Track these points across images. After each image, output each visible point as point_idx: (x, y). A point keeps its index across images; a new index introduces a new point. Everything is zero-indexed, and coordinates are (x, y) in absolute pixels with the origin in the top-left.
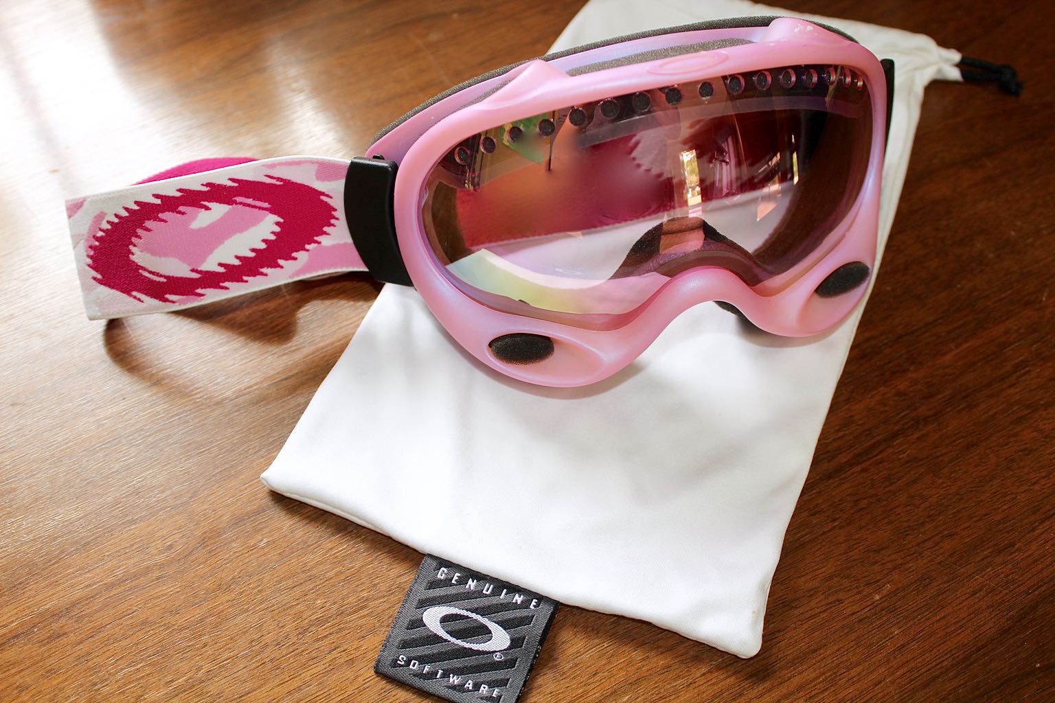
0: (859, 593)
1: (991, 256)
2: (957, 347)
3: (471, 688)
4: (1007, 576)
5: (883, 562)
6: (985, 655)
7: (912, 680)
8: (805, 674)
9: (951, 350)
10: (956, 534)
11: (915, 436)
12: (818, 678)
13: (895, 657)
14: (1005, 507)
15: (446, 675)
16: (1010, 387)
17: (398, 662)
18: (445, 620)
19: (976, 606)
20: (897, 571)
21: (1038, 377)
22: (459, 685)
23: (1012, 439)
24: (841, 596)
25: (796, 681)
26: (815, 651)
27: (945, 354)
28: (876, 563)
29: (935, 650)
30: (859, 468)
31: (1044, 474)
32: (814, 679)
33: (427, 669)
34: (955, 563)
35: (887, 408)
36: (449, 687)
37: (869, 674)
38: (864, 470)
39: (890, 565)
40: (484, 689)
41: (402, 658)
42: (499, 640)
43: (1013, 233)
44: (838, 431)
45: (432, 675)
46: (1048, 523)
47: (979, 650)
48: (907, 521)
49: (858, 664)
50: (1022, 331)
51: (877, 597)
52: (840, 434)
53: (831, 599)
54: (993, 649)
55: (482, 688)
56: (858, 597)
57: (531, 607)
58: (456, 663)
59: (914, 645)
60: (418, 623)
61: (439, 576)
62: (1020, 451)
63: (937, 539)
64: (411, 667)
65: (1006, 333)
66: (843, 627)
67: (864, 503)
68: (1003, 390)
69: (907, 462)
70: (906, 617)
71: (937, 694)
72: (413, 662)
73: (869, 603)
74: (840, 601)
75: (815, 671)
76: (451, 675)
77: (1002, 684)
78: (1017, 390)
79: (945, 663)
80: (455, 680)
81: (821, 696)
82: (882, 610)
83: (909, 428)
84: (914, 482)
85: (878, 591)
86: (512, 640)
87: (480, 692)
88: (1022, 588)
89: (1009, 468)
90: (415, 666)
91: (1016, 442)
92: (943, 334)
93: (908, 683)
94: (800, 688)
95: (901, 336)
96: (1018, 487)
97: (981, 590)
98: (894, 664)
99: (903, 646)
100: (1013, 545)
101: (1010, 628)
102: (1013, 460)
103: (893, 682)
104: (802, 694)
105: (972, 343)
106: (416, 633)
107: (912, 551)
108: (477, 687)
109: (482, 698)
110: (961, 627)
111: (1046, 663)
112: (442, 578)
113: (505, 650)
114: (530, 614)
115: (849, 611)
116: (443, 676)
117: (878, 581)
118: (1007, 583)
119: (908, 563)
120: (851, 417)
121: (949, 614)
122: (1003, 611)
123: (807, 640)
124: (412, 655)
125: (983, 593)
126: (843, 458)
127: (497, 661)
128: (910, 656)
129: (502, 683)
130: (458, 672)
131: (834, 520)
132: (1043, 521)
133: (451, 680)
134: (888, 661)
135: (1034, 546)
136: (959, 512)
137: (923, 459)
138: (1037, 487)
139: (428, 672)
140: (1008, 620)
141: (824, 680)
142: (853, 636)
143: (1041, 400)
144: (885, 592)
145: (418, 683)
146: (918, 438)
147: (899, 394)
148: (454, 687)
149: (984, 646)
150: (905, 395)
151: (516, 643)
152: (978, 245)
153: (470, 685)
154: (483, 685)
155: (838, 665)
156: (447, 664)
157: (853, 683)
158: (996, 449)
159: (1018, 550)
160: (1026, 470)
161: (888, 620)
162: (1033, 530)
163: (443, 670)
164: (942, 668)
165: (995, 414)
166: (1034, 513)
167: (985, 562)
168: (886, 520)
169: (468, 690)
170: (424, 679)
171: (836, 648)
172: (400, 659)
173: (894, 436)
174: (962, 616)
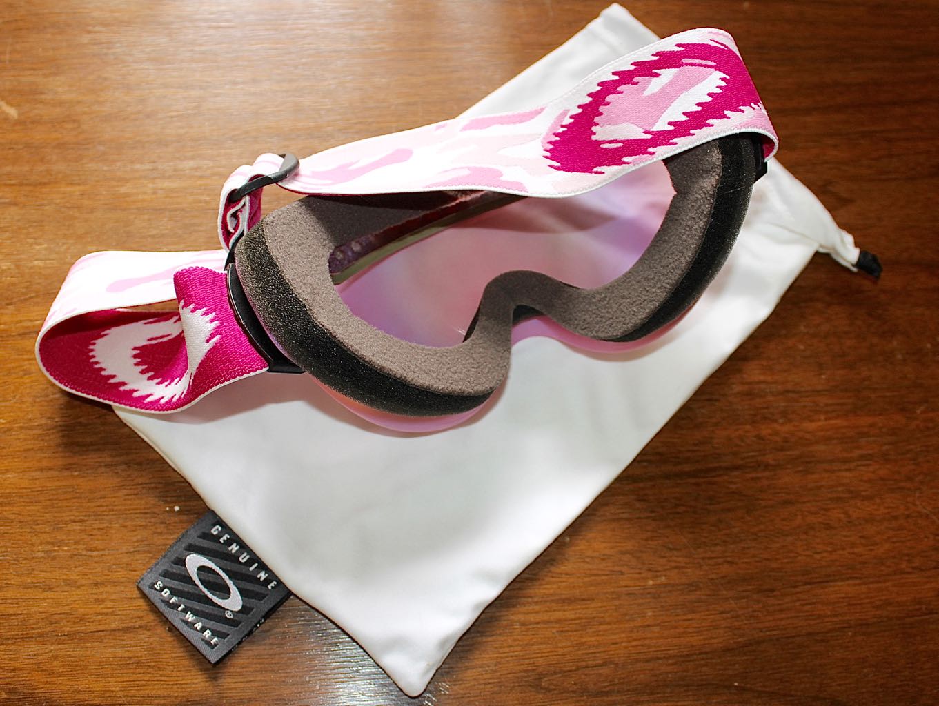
0: (640, 573)
1: (899, 357)
2: (826, 419)
3: (198, 629)
4: (754, 611)
5: (671, 559)
6: (703, 659)
7: (640, 653)
8: (566, 613)
9: (819, 420)
10: (736, 563)
11: (750, 476)
12: (575, 619)
13: (638, 632)
14: (785, 561)
15: (185, 611)
16: (847, 470)
17: (155, 586)
18: (202, 569)
19: (718, 623)
20: (676, 571)
21: (873, 472)
22: (191, 623)
23: (822, 512)
24: (625, 569)
25: (559, 615)
26: (583, 600)
27: (812, 421)
28: (664, 557)
29: (669, 640)
30: (693, 481)
31: (829, 549)
32: (572, 620)
33: (174, 600)
34: (722, 585)
35: (743, 444)
36: (183, 621)
37: (612, 634)
38: (697, 484)
39: (673, 564)
40: (207, 634)
41: (160, 584)
42: (234, 602)
43: (929, 346)
44: (695, 445)
45: (176, 606)
46: (809, 587)
47: (701, 653)
48: (706, 537)
49: (609, 623)
50: (884, 430)
51: (651, 582)
52: (696, 448)
53: (617, 568)
54: (711, 659)
55: (206, 633)
56: (637, 576)
57: (270, 587)
58: (197, 606)
59: (656, 629)
60: (181, 562)
61: (213, 531)
62: (823, 524)
63: (720, 560)
64: (163, 593)
65: (872, 426)
66: (613, 592)
67: (681, 509)
68: (840, 470)
69: (733, 492)
70: (662, 607)
71: (652, 670)
72: (166, 590)
73: (642, 584)
74: (622, 573)
75: (576, 613)
76: (189, 612)
77: (702, 685)
78: (851, 475)
79: (671, 652)
80: (190, 617)
81: (570, 633)
82: (649, 593)
83: (750, 467)
84: (729, 510)
85: (654, 578)
86: (243, 606)
87: (204, 634)
88: (760, 626)
89: (806, 533)
90: (166, 593)
91: (824, 515)
92: (822, 405)
93: (637, 653)
94: (558, 621)
95: (788, 391)
96: (804, 550)
97: (728, 612)
98: (634, 635)
99: (648, 626)
100: (772, 591)
101: (733, 649)
102: (813, 528)
103: (626, 648)
104: (558, 625)
105: (838, 422)
106: (177, 569)
107: (696, 561)
108: (203, 630)
109: (203, 640)
110: (698, 632)
111: (743, 685)
112: (215, 533)
113: (235, 612)
114: (266, 593)
115: (623, 583)
116: (183, 611)
117: (657, 571)
118: (751, 616)
119: (687, 568)
120: (712, 438)
121: (695, 619)
122: (735, 635)
123: (582, 589)
124: (168, 585)
125: (729, 615)
126: (687, 468)
127: (226, 617)
128: (649, 635)
129: (222, 635)
130: (195, 613)
131: (652, 512)
132: (806, 584)
133: (187, 616)
134: (632, 631)
135: (787, 599)
136: (748, 548)
137: (746, 496)
138: (818, 557)
139: (173, 603)
140: (735, 643)
141: (579, 623)
142: (617, 602)
143: (865, 491)
144: (658, 581)
145: (163, 608)
146: (752, 479)
147: (759, 437)
148: (186, 622)
149: (706, 653)
150: (763, 440)
151: (245, 610)
152: (895, 343)
153: (199, 626)
154: (208, 631)
155: (594, 618)
156: (190, 603)
157: (598, 635)
158: (806, 513)
159: (775, 596)
160: (818, 540)
161: (649, 602)
162: (795, 587)
163: (185, 606)
164: (667, 654)
165: (823, 486)
166: (803, 575)
167: (745, 594)
168: (691, 530)
169: (196, 629)
170: (168, 607)
171: (600, 605)
172: (158, 583)
173: (737, 468)
174: (703, 624)
